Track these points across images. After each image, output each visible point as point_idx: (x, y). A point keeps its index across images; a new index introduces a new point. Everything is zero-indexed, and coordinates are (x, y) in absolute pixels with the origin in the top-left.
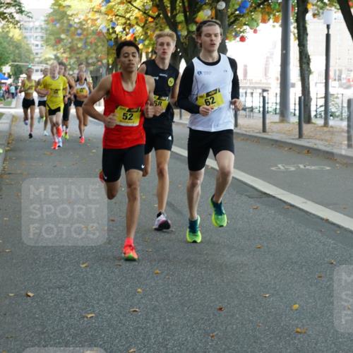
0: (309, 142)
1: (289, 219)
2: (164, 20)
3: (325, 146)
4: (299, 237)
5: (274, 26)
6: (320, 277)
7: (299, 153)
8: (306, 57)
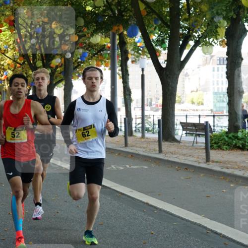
0: (132, 149)
1: (121, 204)
2: (28, 66)
3: (144, 152)
4: (129, 216)
5: (105, 69)
6: (145, 243)
7: (125, 157)
8: (128, 90)
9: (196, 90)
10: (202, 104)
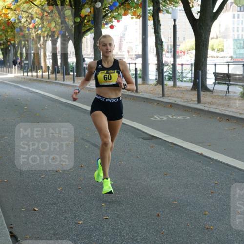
0: (170, 99)
1: (176, 154)
3: (182, 102)
4: (189, 167)
5: (132, 18)
6: (212, 193)
7: (165, 107)
8: (160, 41)
9: (215, 37)
10: (223, 51)
